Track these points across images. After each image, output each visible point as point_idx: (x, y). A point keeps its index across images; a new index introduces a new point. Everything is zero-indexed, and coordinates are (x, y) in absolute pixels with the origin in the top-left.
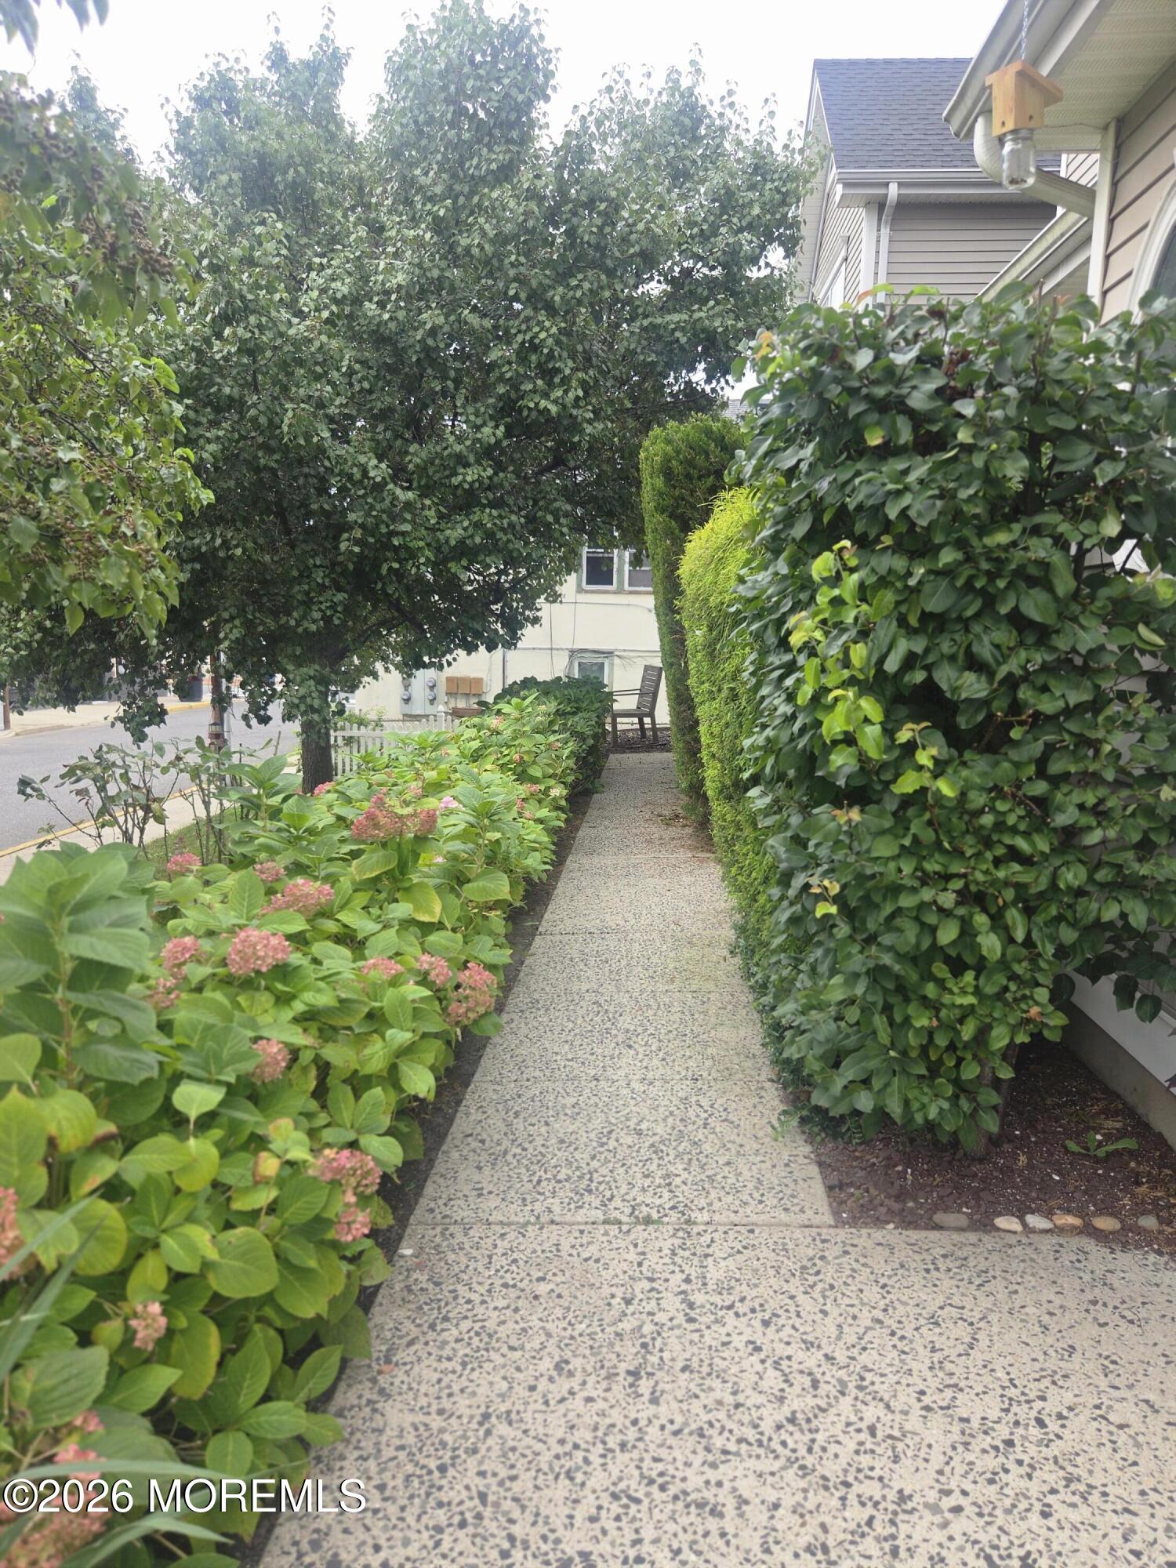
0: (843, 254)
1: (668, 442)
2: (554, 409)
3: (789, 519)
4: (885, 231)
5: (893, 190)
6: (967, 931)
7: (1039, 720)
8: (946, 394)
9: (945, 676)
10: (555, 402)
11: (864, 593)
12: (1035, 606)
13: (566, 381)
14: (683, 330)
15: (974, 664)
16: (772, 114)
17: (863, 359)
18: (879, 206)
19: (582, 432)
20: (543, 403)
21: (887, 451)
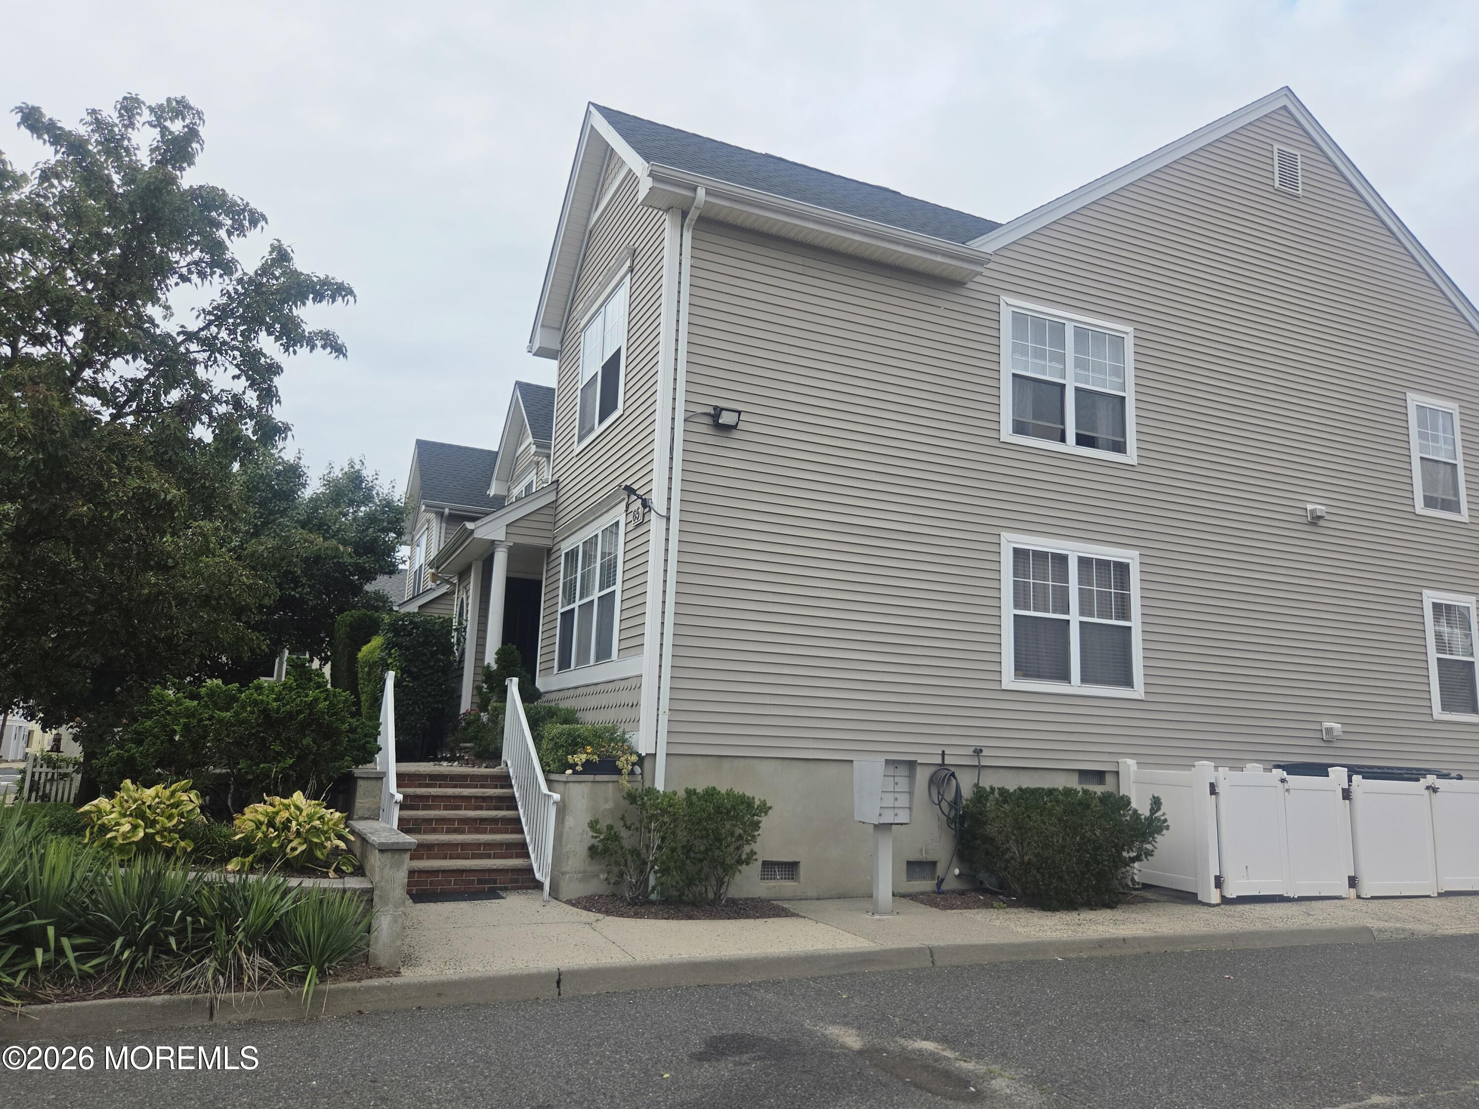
0: (426, 526)
1: (352, 616)
2: (297, 596)
3: (388, 644)
4: (444, 525)
5: (447, 511)
6: (414, 709)
7: (425, 676)
8: (413, 628)
9: (411, 669)
10: (298, 593)
11: (399, 655)
12: (424, 658)
13: (303, 585)
14: (352, 566)
15: (416, 667)
16: (393, 487)
17: (400, 623)
18: (441, 515)
19: (308, 604)
20: (293, 593)
21: (404, 635)
